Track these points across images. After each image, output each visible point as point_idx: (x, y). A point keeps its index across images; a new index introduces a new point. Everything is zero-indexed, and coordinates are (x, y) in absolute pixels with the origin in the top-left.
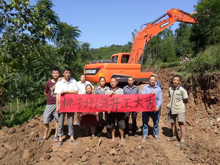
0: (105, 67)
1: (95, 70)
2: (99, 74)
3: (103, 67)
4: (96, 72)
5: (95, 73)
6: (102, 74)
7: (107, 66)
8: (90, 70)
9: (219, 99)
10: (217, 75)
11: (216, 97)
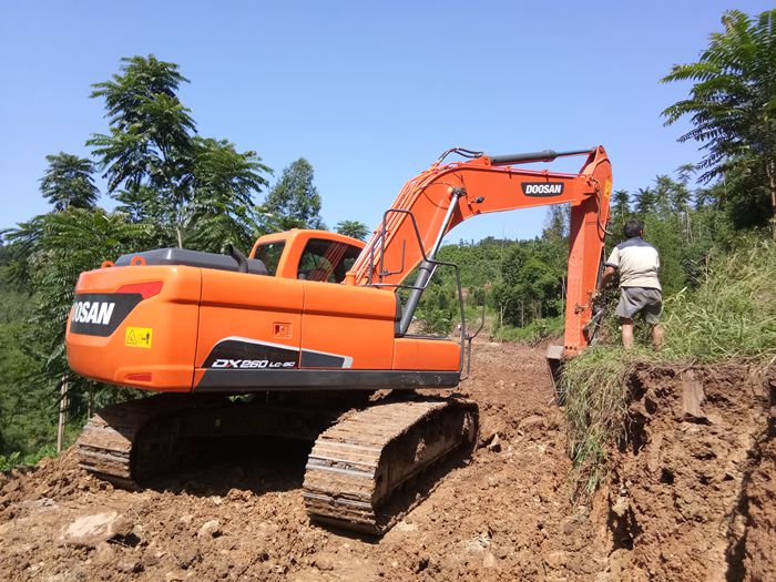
0: (168, 291)
1: (112, 305)
2: (129, 330)
3: (155, 287)
4: (117, 319)
5: (106, 322)
6: (143, 332)
7: (184, 283)
8: (87, 304)
9: (644, 522)
10: (655, 376)
11: (634, 507)
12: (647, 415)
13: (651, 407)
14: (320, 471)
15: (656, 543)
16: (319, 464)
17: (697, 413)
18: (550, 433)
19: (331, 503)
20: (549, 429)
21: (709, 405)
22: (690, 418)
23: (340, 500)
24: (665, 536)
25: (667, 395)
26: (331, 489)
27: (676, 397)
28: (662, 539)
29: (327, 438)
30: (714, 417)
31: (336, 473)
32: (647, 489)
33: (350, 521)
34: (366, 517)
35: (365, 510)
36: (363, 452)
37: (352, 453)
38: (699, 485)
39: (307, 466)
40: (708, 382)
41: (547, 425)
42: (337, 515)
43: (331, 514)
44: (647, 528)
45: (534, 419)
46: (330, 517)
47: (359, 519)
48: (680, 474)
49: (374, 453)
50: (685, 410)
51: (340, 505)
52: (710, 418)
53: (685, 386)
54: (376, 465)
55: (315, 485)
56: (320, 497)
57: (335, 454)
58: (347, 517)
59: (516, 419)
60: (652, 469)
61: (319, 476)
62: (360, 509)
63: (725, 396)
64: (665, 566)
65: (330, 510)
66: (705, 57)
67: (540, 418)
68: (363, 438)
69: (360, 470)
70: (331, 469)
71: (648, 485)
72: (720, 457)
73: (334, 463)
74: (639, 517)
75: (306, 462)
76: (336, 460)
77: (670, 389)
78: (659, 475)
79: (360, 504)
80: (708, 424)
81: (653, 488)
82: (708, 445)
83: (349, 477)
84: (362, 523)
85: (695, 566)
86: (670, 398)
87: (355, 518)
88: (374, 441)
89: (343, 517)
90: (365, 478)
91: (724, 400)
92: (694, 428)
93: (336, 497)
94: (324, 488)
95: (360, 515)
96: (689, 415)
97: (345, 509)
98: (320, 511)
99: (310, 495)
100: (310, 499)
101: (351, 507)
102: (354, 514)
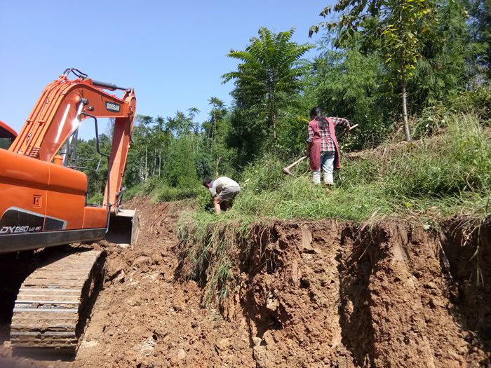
9: (292, 312)
10: (286, 228)
11: (284, 304)
12: (280, 250)
13: (283, 245)
14: (28, 313)
15: (302, 323)
16: (26, 308)
17: (309, 248)
18: (153, 267)
19: (39, 337)
20: (153, 264)
21: (315, 243)
22: (306, 251)
23: (46, 333)
24: (307, 318)
25: (294, 238)
26: (39, 326)
27: (298, 240)
28: (306, 320)
29: (30, 286)
30: (317, 250)
31: (43, 313)
32: (291, 293)
33: (54, 348)
34: (69, 343)
35: (69, 337)
36: (66, 293)
37: (56, 295)
38: (321, 287)
39: (14, 310)
40: (315, 231)
41: (151, 262)
42: (42, 345)
43: (36, 345)
44: (295, 315)
45: (142, 259)
46: (35, 347)
47: (63, 345)
48: (312, 282)
49: (75, 293)
50: (304, 247)
51: (47, 337)
52: (316, 250)
53: (303, 233)
54: (79, 302)
55: (23, 324)
56: (27, 333)
57: (41, 298)
58: (52, 345)
59: (131, 260)
60: (295, 281)
61: (27, 317)
62: (66, 337)
63: (323, 238)
64: (310, 335)
65: (37, 342)
66: (247, 49)
67: (146, 258)
68: (62, 283)
69: (65, 308)
70: (38, 310)
71: (292, 290)
72: (327, 271)
73: (40, 305)
74: (287, 309)
75: (13, 307)
76: (42, 302)
77: (296, 235)
78: (299, 284)
79: (65, 333)
80: (316, 253)
81: (296, 292)
82: (321, 265)
83: (55, 314)
84: (65, 348)
85: (326, 332)
86: (295, 240)
87: (59, 344)
88: (73, 284)
89: (49, 345)
90: (70, 313)
91: (322, 240)
92: (309, 256)
93: (43, 332)
94: (32, 326)
95: (64, 342)
96: (305, 249)
97: (51, 339)
98: (26, 344)
99: (18, 333)
100: (18, 336)
101: (57, 337)
102: (59, 342)
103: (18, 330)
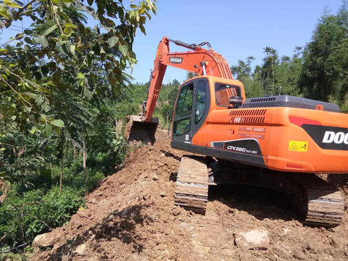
19: (322, 217)
23: (327, 215)
26: (324, 210)
31: (325, 203)
33: (328, 224)
34: (338, 222)
35: (339, 218)
42: (323, 222)
43: (320, 221)
46: (320, 223)
47: (334, 223)
51: (327, 217)
56: (317, 214)
58: (328, 222)
61: (316, 205)
62: (337, 218)
65: (320, 220)
69: (336, 201)
73: (322, 199)
79: (337, 216)
83: (332, 205)
87: (332, 222)
89: (326, 222)
94: (320, 210)
95: (335, 221)
97: (329, 219)
98: (314, 220)
99: (312, 213)
100: (312, 215)
101: (333, 218)
102: (333, 220)
103: (312, 211)
